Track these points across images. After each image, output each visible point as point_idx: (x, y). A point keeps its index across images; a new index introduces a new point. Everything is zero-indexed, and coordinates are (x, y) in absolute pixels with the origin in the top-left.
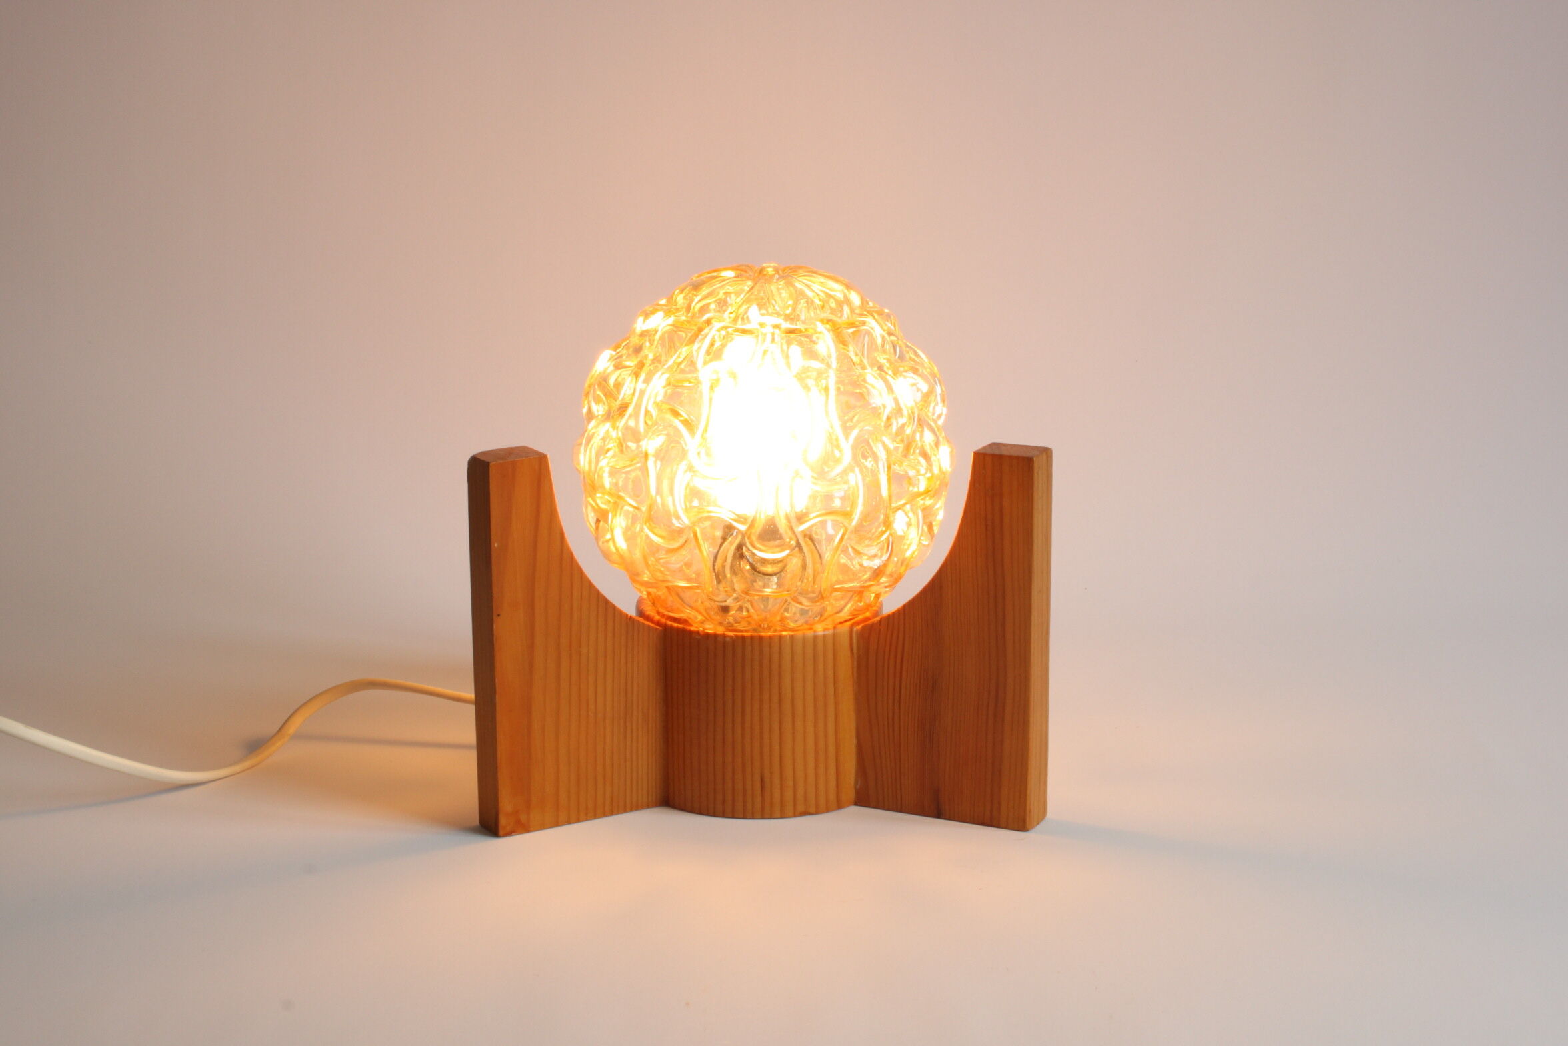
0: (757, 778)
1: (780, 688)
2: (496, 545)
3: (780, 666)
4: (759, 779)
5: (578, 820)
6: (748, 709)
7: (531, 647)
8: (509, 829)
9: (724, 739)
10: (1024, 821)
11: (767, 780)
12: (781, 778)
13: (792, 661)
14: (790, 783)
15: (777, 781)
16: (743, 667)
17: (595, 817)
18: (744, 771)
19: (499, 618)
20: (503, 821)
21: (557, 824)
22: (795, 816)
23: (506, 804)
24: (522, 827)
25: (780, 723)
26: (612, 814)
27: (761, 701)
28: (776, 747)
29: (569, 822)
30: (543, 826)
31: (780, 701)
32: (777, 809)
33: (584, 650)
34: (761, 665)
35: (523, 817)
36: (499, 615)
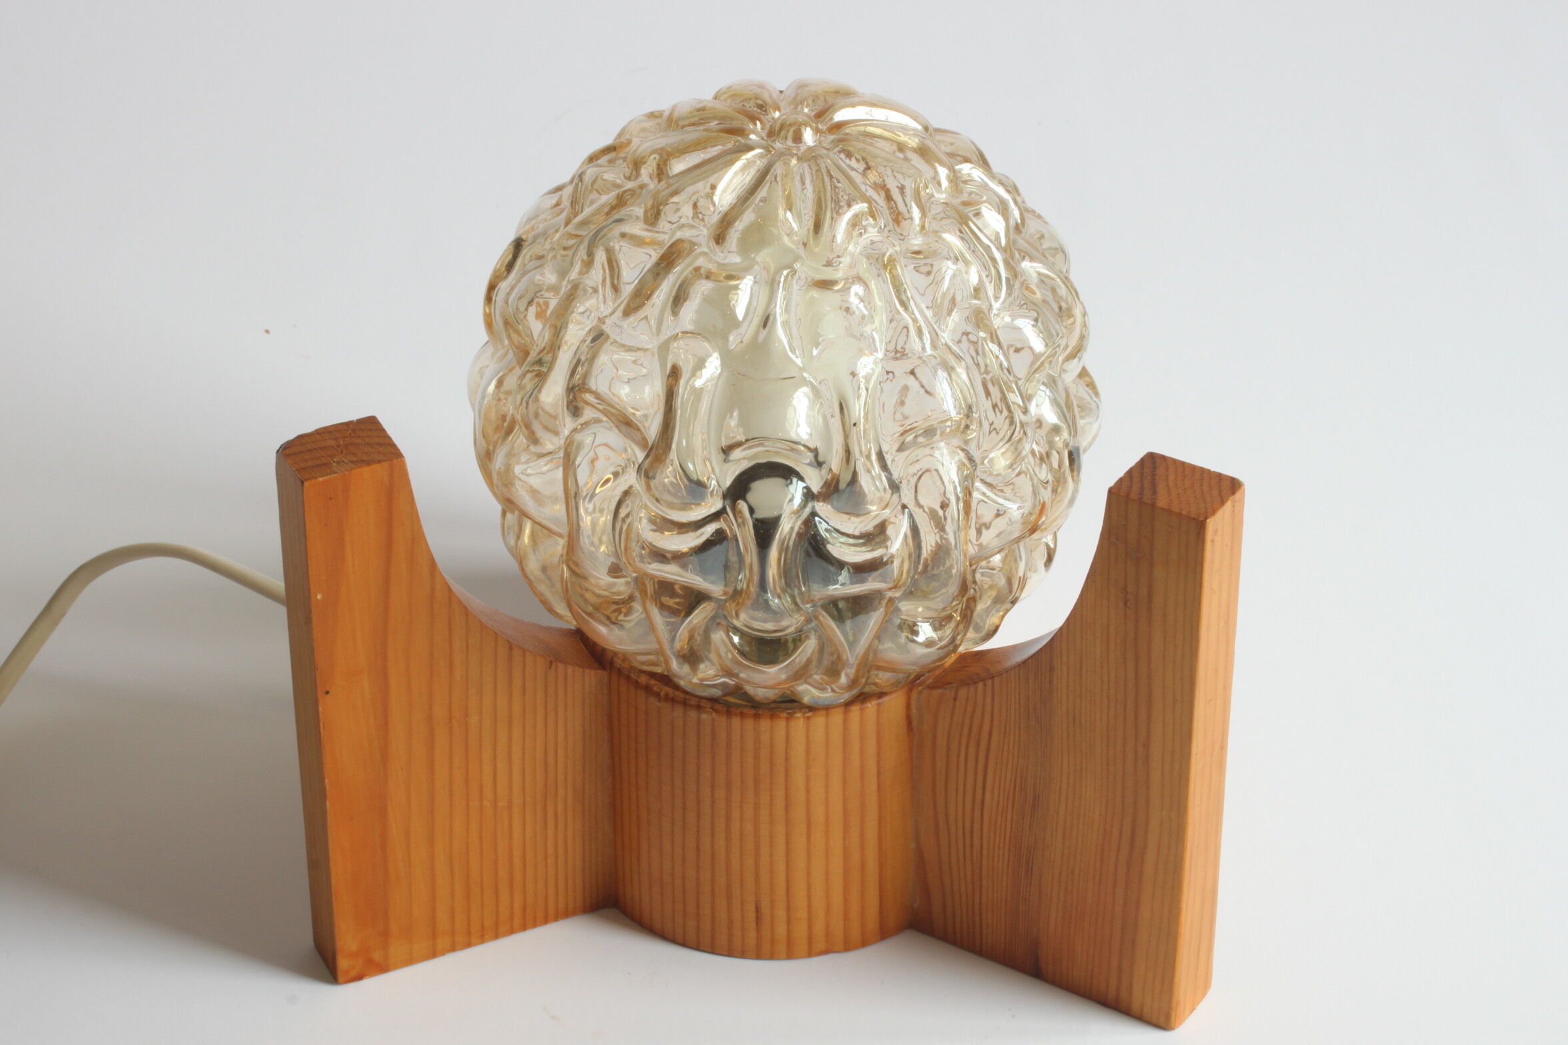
0: (751, 908)
1: (787, 789)
2: (319, 597)
3: (787, 760)
4: (753, 909)
5: (469, 945)
6: (736, 814)
7: (384, 725)
8: (353, 973)
9: (698, 849)
10: (1168, 1017)
11: (765, 910)
12: (788, 909)
13: (808, 751)
14: (803, 914)
15: (781, 913)
16: (728, 757)
17: (497, 936)
18: (729, 896)
19: (328, 697)
20: (343, 963)
21: (433, 954)
22: (810, 954)
23: (347, 940)
24: (373, 966)
25: (788, 835)
26: (524, 928)
27: (757, 806)
28: (781, 867)
29: (453, 948)
30: (410, 961)
31: (787, 808)
32: (781, 947)
33: (474, 719)
34: (756, 757)
35: (377, 955)
36: (327, 693)
